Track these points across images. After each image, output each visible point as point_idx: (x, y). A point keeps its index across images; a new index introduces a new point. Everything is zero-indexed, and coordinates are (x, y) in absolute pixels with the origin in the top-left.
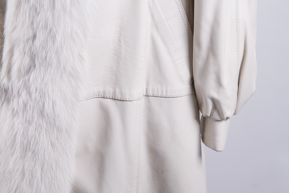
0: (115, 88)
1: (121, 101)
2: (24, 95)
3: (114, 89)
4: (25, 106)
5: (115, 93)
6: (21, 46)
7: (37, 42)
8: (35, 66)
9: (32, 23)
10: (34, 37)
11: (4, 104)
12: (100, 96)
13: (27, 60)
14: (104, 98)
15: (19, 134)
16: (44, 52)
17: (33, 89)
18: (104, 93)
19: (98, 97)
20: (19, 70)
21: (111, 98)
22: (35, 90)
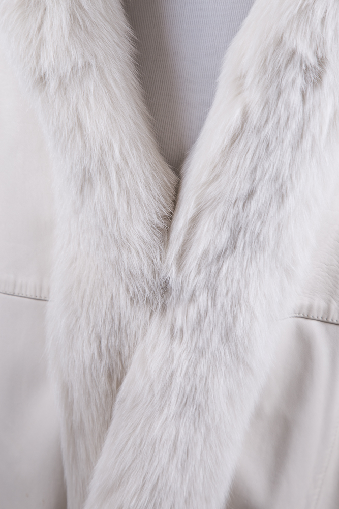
0: (330, 301)
1: (335, 326)
2: (203, 299)
3: (329, 303)
4: (199, 321)
5: (328, 310)
6: (220, 210)
7: (254, 205)
8: (235, 248)
9: (255, 170)
10: (251, 195)
11: (154, 315)
12: (302, 315)
13: (225, 237)
14: (307, 318)
15: (181, 374)
16: (259, 223)
17: (222, 289)
18: (310, 309)
19: (298, 315)
20: (206, 253)
21: (320, 318)
22: (224, 291)
